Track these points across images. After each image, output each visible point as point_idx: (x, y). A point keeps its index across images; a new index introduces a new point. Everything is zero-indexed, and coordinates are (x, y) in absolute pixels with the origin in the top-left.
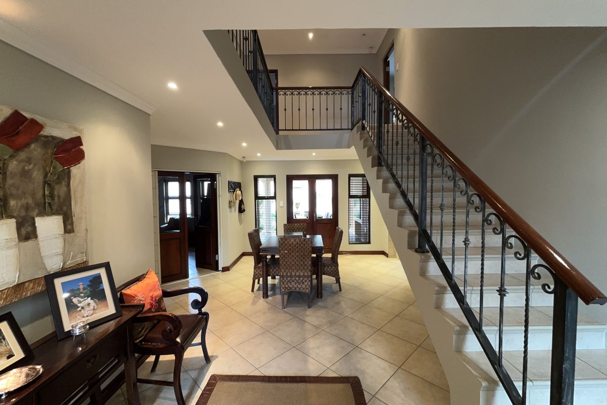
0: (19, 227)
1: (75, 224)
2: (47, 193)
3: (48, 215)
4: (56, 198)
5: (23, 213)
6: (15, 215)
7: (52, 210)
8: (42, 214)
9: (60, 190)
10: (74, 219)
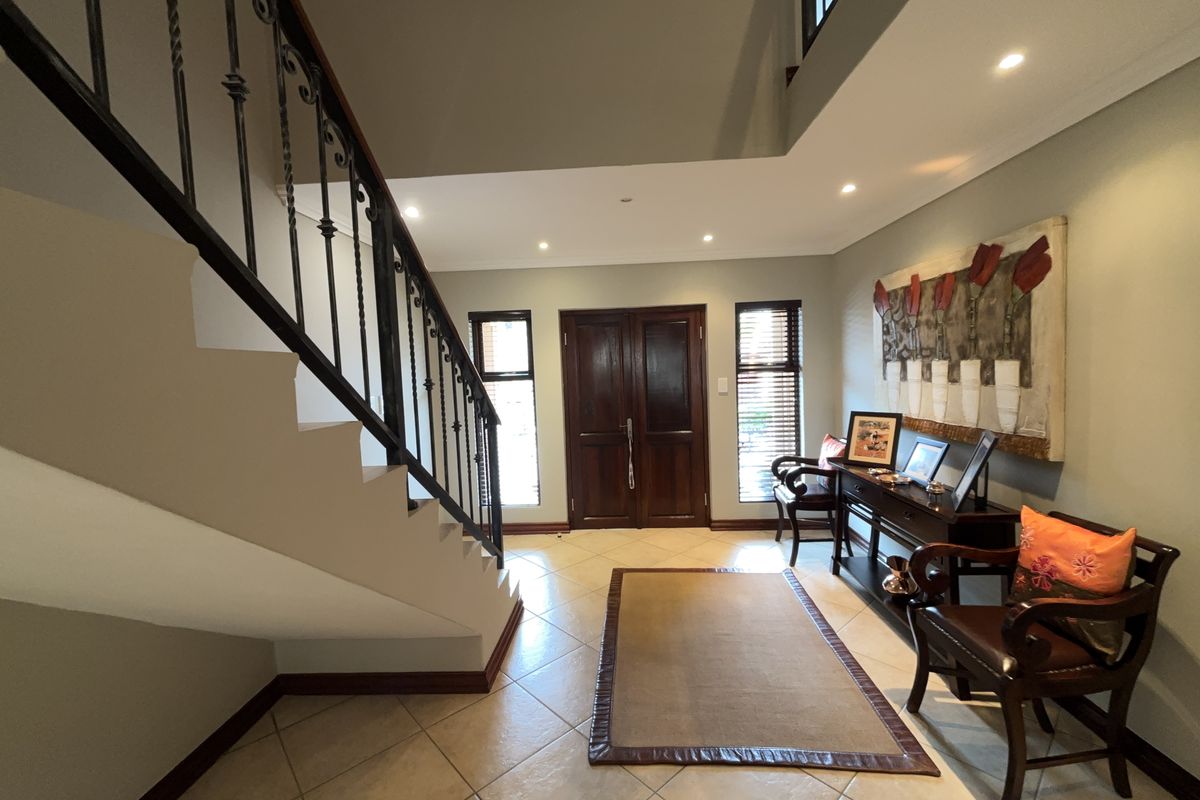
0: (983, 368)
1: (1034, 376)
2: (1007, 330)
3: (1006, 359)
4: (1015, 337)
5: (987, 355)
6: (982, 355)
7: (1011, 352)
8: (1001, 357)
9: (1020, 325)
10: (1033, 368)
